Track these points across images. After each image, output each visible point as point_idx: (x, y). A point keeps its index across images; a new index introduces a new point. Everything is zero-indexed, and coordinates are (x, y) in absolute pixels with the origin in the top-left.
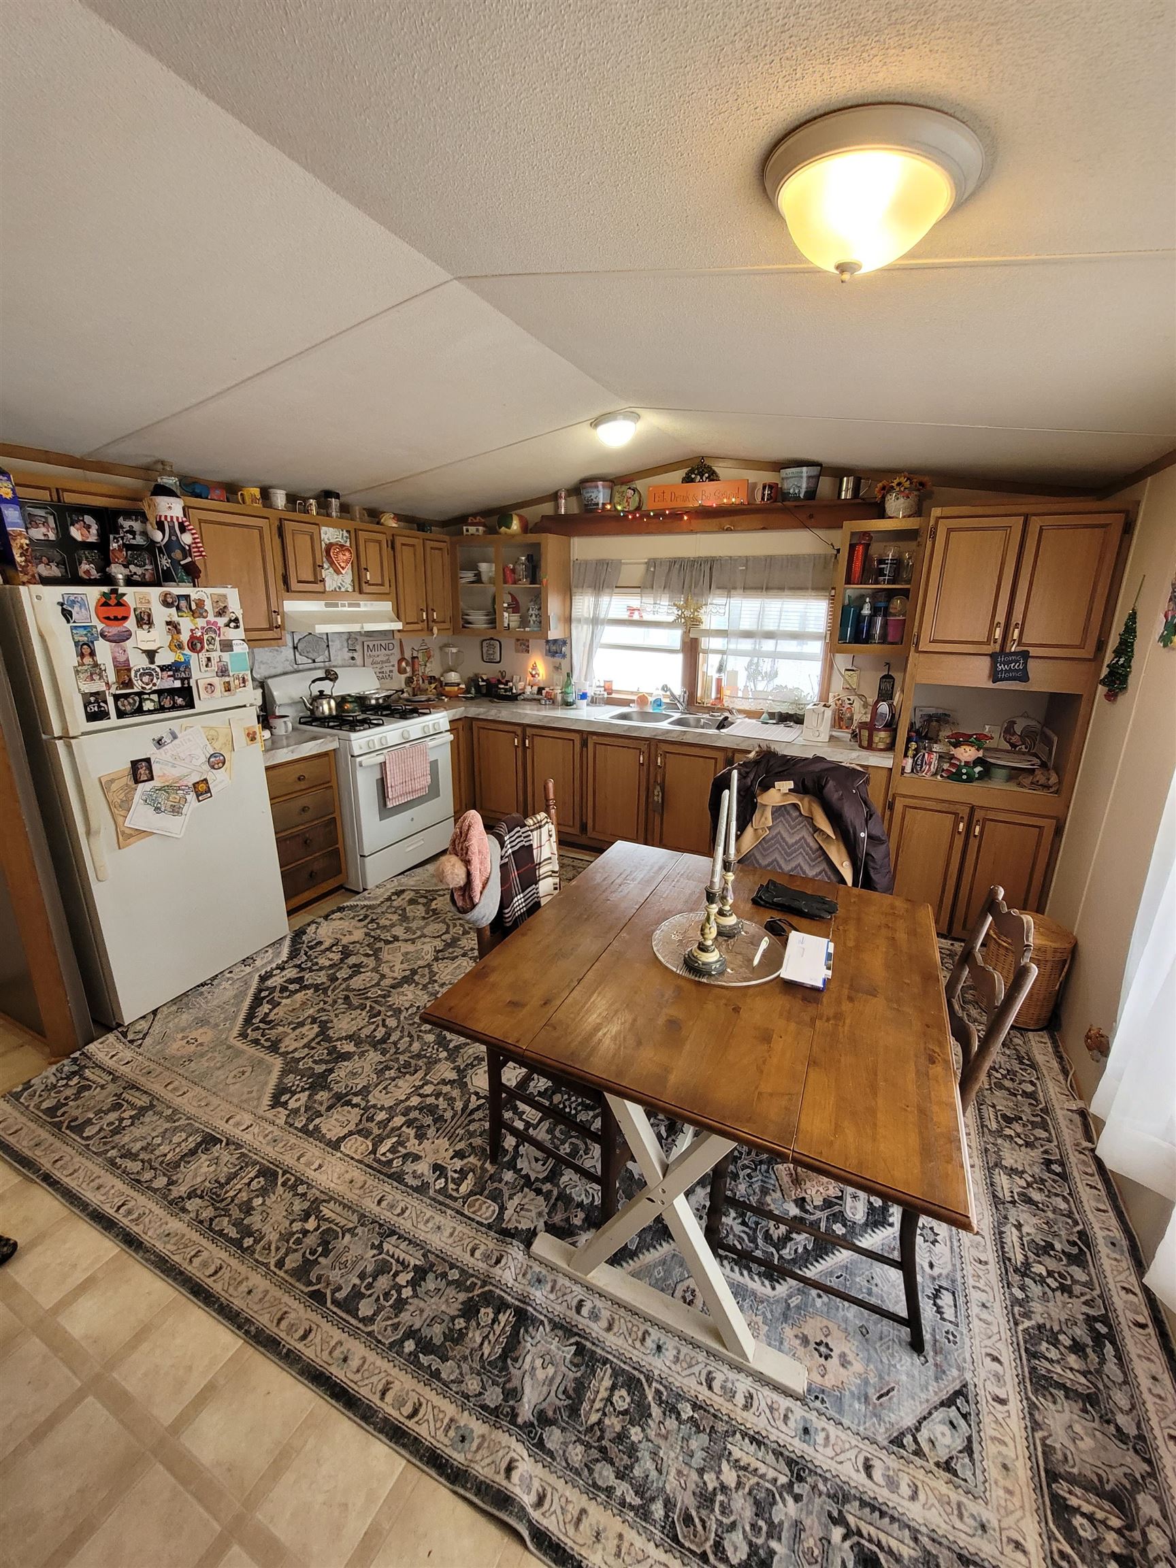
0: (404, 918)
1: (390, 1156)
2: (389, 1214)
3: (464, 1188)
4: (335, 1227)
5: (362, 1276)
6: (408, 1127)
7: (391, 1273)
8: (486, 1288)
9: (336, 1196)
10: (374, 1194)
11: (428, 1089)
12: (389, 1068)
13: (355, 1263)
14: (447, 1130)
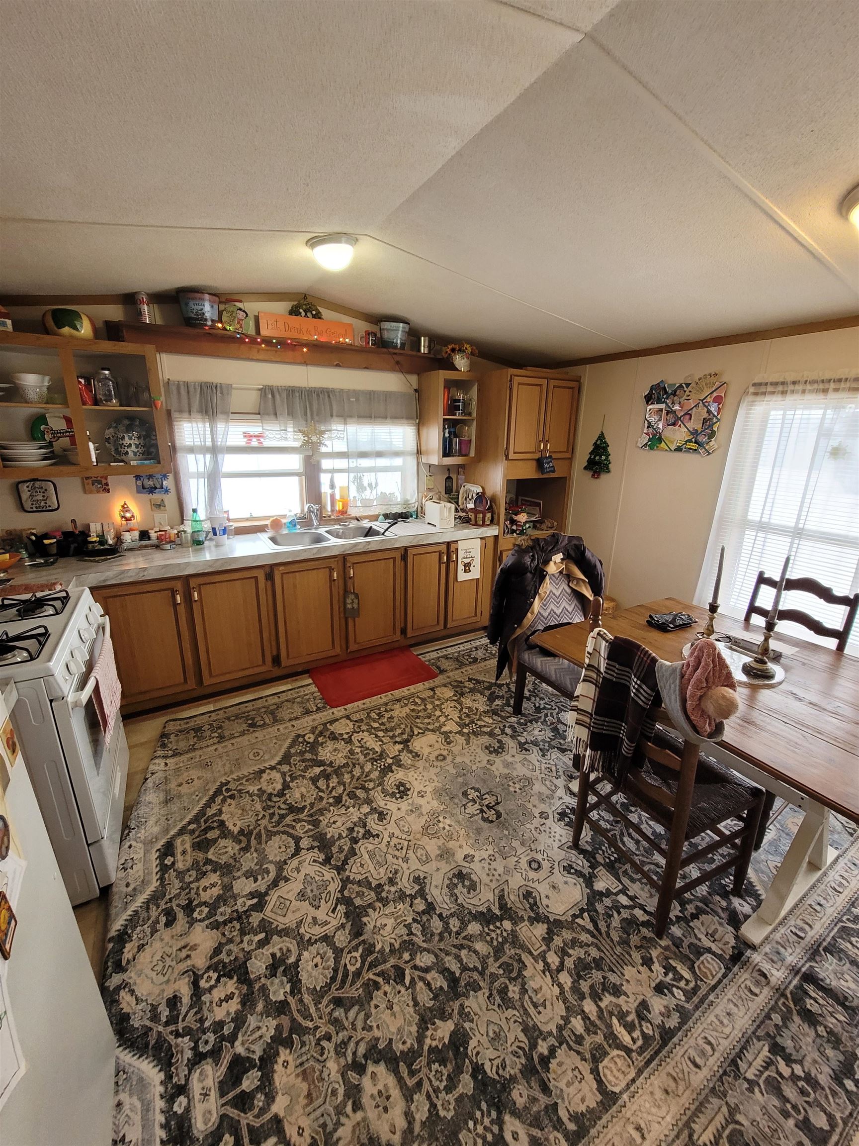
0: (227, 869)
1: (636, 1034)
2: (712, 1061)
3: (686, 974)
4: (727, 1132)
5: (786, 1115)
6: (601, 999)
7: (780, 1079)
8: (789, 996)
9: (685, 1118)
10: (686, 1070)
11: (553, 959)
12: (503, 991)
13: (771, 1118)
14: (614, 961)
